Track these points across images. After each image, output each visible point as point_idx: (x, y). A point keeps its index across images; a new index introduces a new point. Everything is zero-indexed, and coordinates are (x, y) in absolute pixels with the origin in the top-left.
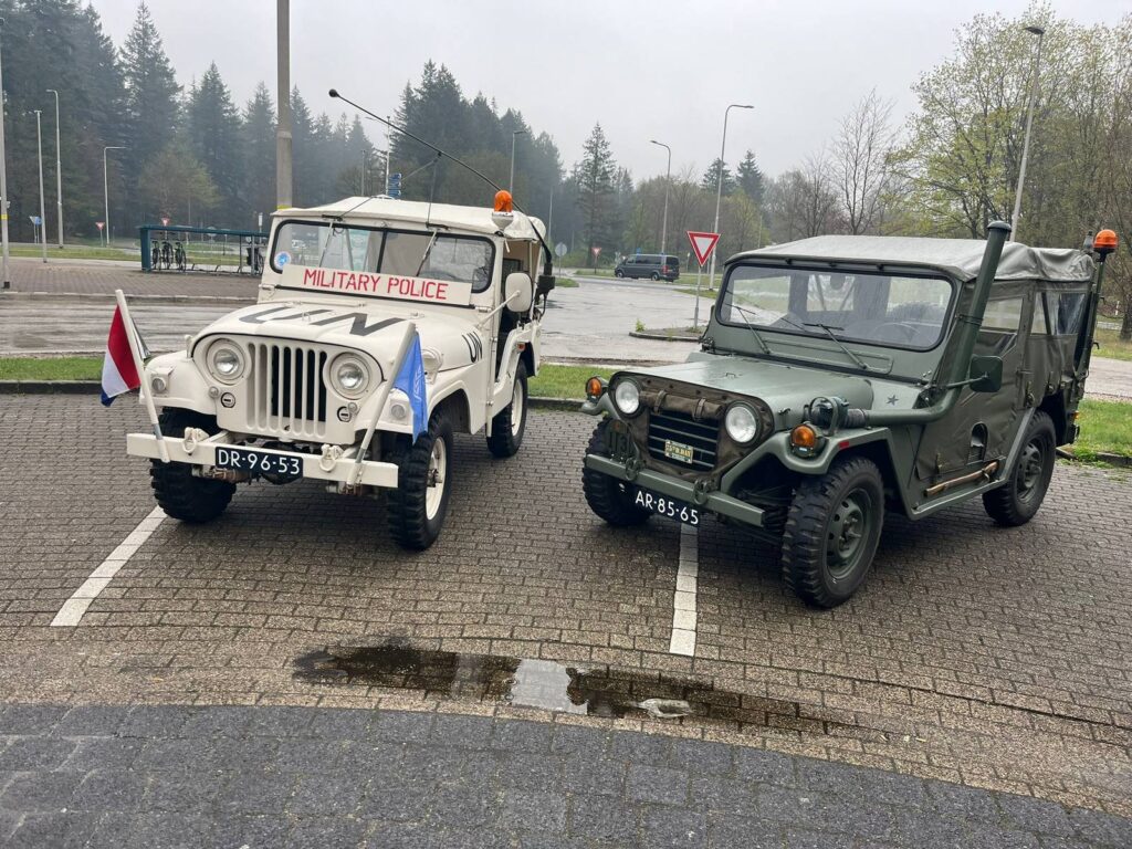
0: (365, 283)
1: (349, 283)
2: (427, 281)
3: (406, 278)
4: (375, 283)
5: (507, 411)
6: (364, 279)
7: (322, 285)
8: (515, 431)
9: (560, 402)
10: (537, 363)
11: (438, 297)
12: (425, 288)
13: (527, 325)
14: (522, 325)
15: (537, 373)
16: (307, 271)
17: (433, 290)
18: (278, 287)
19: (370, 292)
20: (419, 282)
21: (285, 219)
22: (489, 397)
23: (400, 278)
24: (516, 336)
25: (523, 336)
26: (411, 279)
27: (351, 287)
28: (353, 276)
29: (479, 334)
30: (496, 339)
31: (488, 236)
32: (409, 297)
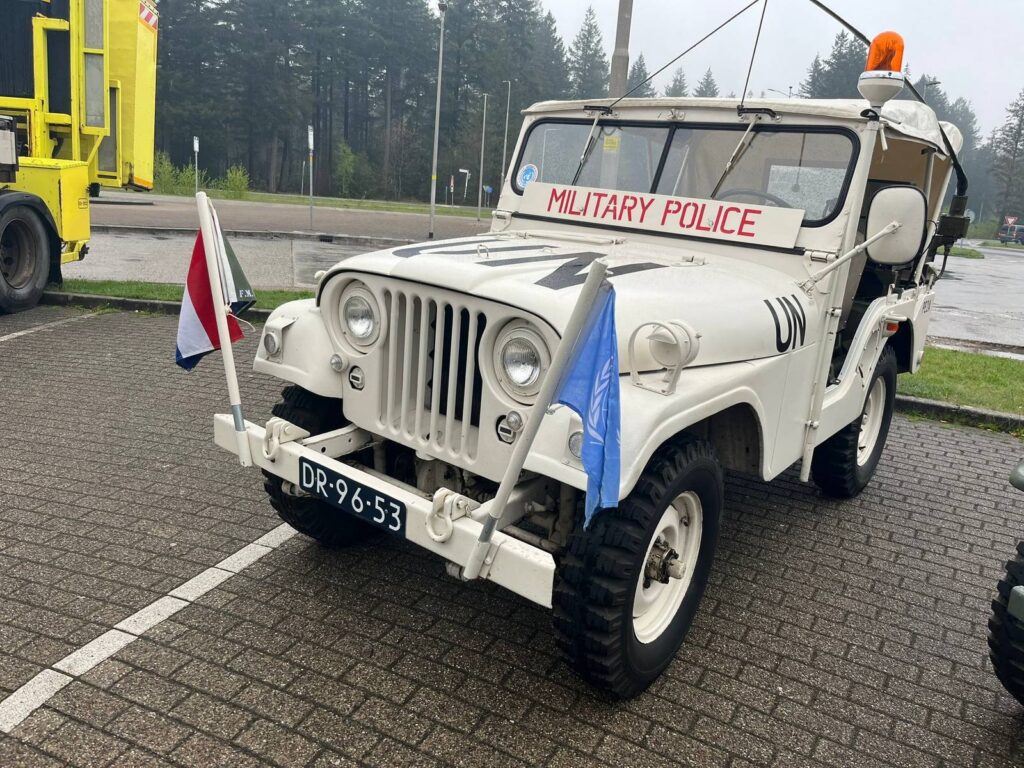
0: (630, 209)
1: (607, 210)
2: (726, 205)
3: (692, 200)
4: (645, 208)
5: (852, 430)
6: (630, 203)
7: (571, 212)
8: (862, 458)
9: (949, 410)
10: (918, 353)
11: (740, 233)
12: (722, 216)
13: (907, 293)
14: (897, 291)
15: (915, 368)
16: (554, 192)
17: (733, 222)
18: (516, 215)
19: (635, 224)
20: (712, 207)
21: (539, 117)
22: (814, 412)
23: (684, 201)
24: (883, 309)
25: (897, 310)
26: (700, 202)
27: (610, 215)
28: (614, 198)
29: (804, 298)
30: (838, 312)
31: (851, 126)
32: (693, 232)
